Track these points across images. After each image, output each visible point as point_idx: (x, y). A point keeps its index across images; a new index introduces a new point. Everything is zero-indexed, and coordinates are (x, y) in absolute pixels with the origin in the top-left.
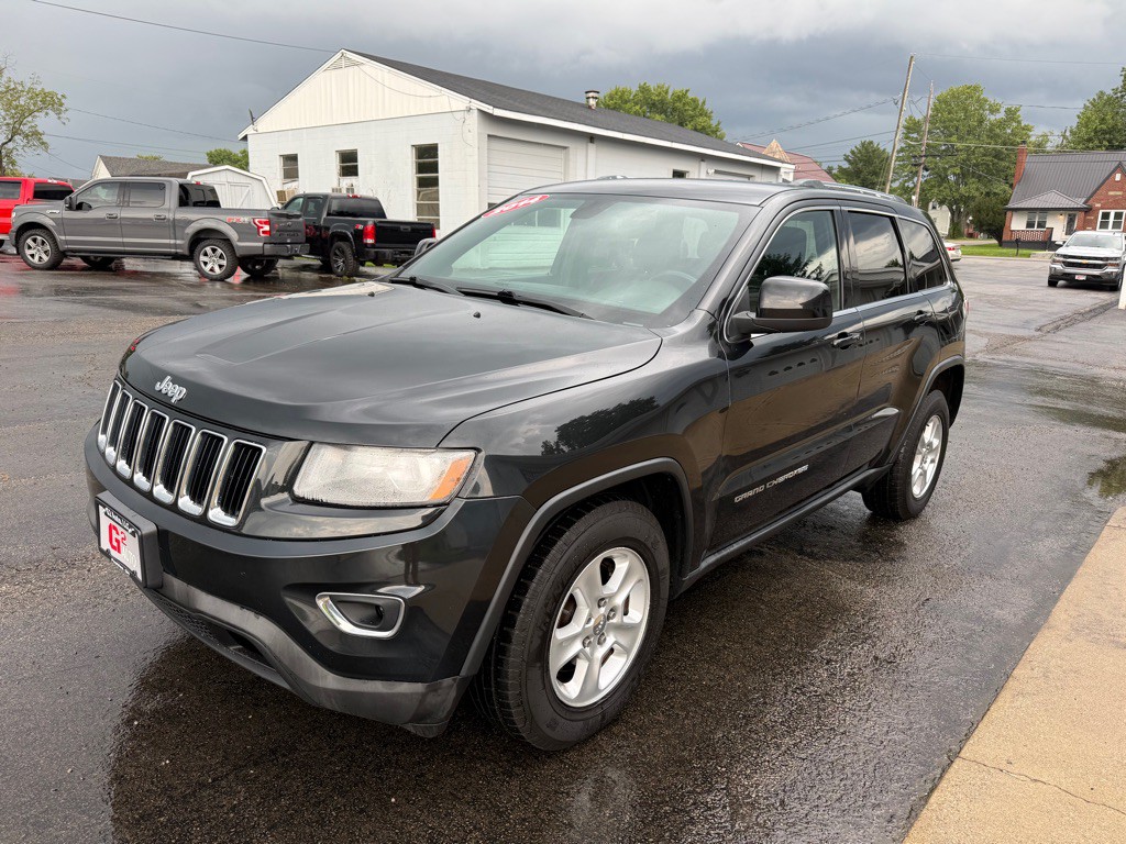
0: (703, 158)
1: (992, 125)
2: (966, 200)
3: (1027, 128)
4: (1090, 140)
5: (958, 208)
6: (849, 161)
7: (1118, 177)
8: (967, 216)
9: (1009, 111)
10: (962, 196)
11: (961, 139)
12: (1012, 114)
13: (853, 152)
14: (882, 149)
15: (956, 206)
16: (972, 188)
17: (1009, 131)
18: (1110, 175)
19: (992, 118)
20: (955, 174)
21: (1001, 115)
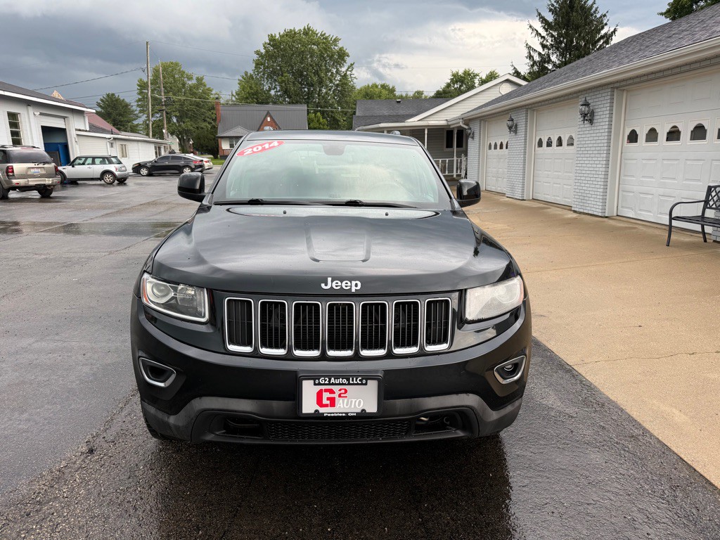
0: (29, 103)
1: (191, 87)
2: (187, 132)
3: (209, 89)
4: (247, 98)
5: (183, 137)
6: (100, 106)
7: (269, 119)
8: (189, 140)
9: (198, 79)
10: (184, 129)
11: (174, 94)
12: (200, 80)
13: (102, 100)
14: (122, 99)
15: (182, 135)
16: (188, 125)
17: (200, 91)
18: (264, 119)
19: (190, 83)
20: (176, 116)
21: (194, 82)
